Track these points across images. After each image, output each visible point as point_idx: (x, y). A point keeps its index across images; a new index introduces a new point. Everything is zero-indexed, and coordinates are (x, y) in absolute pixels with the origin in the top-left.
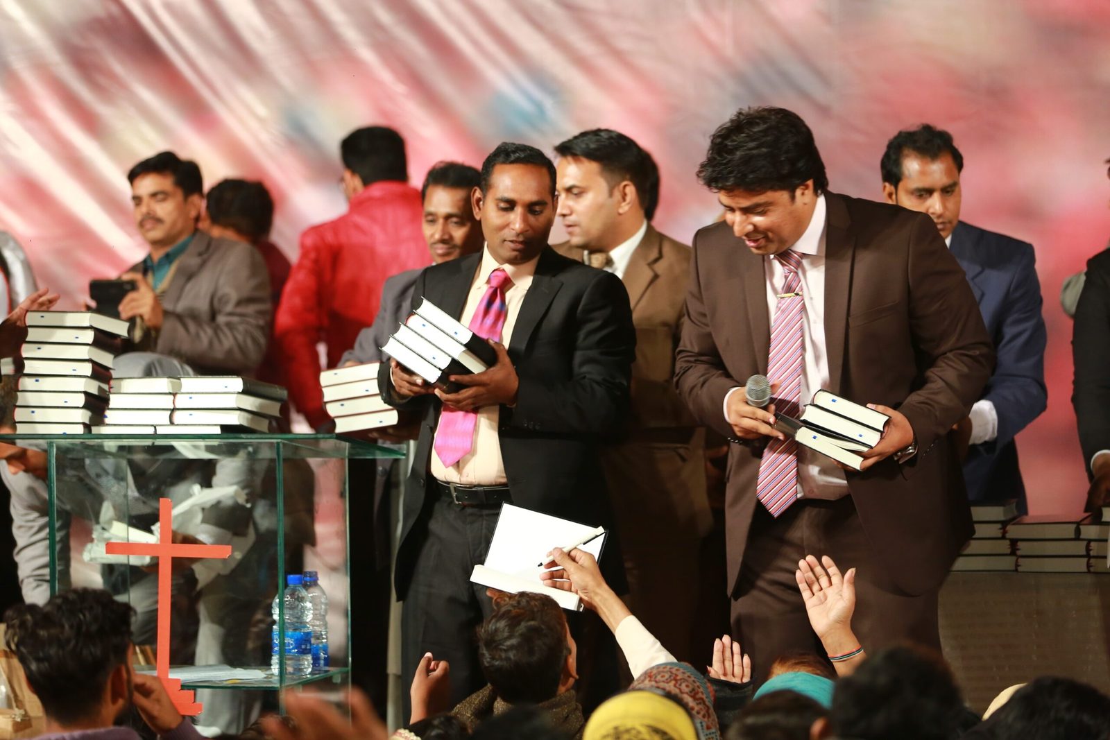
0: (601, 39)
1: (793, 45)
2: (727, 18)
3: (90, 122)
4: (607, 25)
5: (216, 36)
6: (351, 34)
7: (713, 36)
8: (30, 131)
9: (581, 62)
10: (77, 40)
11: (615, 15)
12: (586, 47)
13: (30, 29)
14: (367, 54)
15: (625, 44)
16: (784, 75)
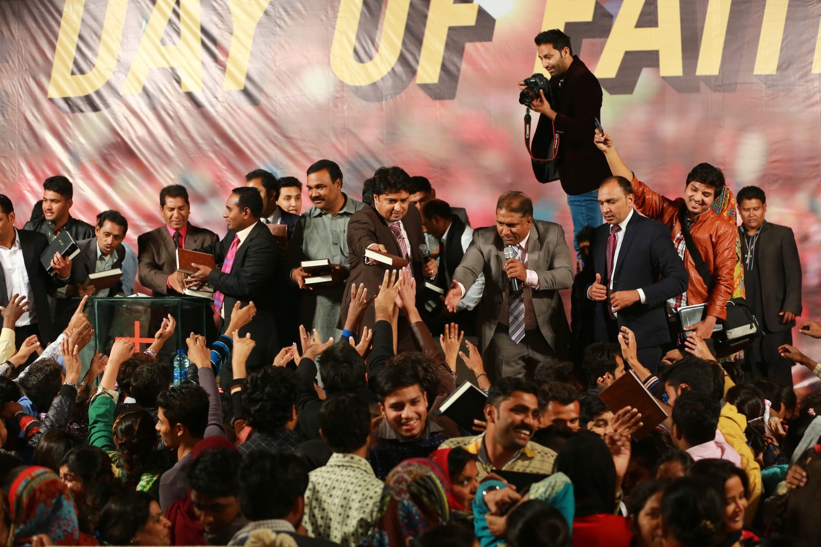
0: (298, 149)
1: (370, 151)
2: (345, 141)
3: (109, 180)
4: (301, 144)
5: (156, 149)
6: (205, 147)
7: (340, 148)
8: (87, 184)
9: (291, 157)
10: (105, 151)
11: (304, 140)
12: (293, 152)
13: (88, 147)
14: (212, 155)
15: (307, 151)
16: (366, 162)
